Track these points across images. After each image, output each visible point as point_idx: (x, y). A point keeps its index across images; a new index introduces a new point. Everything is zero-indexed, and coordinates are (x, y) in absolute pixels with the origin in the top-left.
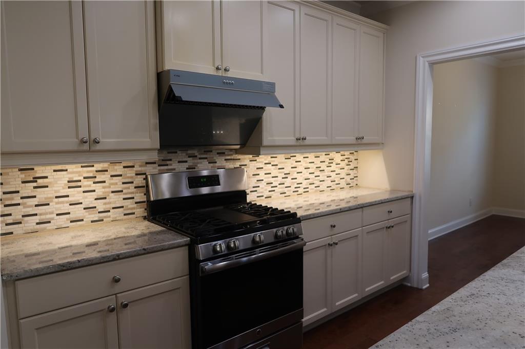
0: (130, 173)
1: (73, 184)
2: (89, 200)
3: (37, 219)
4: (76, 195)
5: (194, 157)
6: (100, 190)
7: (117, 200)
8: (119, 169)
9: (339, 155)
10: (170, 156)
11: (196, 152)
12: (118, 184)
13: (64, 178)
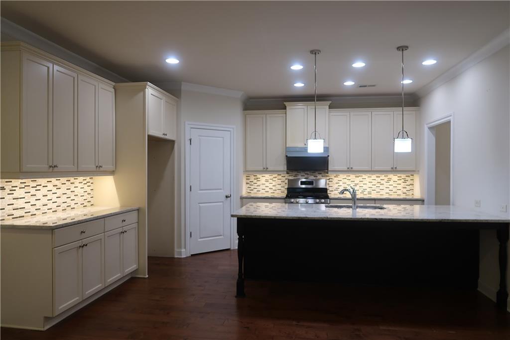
0: (284, 178)
1: (267, 181)
2: (271, 186)
3: (256, 190)
4: (267, 184)
5: (308, 174)
6: (274, 183)
7: (279, 187)
8: (280, 177)
9: (397, 177)
10: (298, 174)
11: (308, 173)
12: (279, 182)
13: (264, 178)
